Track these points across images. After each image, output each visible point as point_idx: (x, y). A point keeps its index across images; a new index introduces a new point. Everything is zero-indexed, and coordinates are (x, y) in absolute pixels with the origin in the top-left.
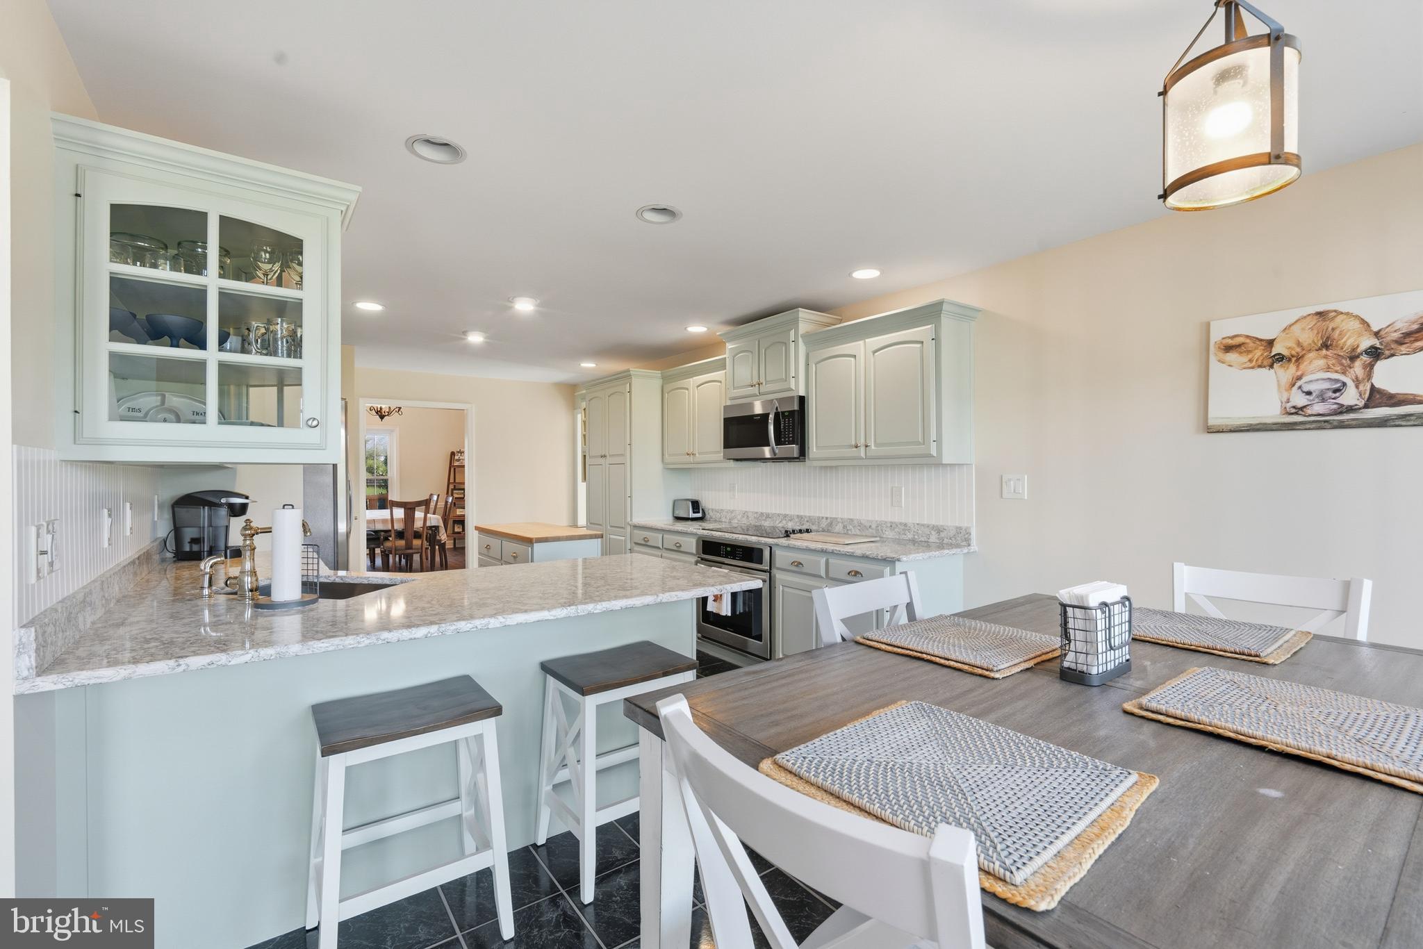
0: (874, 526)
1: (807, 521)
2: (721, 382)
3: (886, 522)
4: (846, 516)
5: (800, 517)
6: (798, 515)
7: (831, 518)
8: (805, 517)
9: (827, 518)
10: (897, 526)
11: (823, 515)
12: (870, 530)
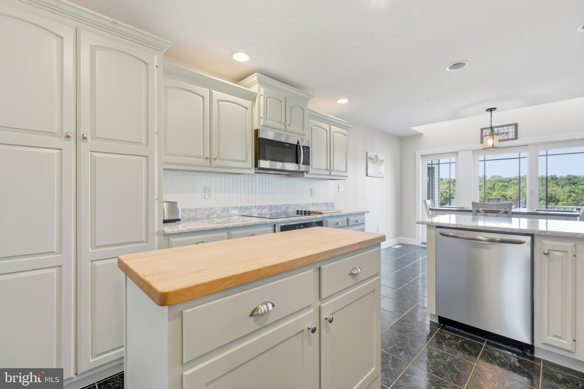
0: (306, 206)
1: (275, 208)
2: (247, 108)
3: (311, 203)
4: (294, 203)
5: (271, 207)
6: (269, 205)
7: (287, 204)
8: (274, 206)
9: (285, 205)
10: (314, 204)
11: (283, 204)
12: (305, 208)
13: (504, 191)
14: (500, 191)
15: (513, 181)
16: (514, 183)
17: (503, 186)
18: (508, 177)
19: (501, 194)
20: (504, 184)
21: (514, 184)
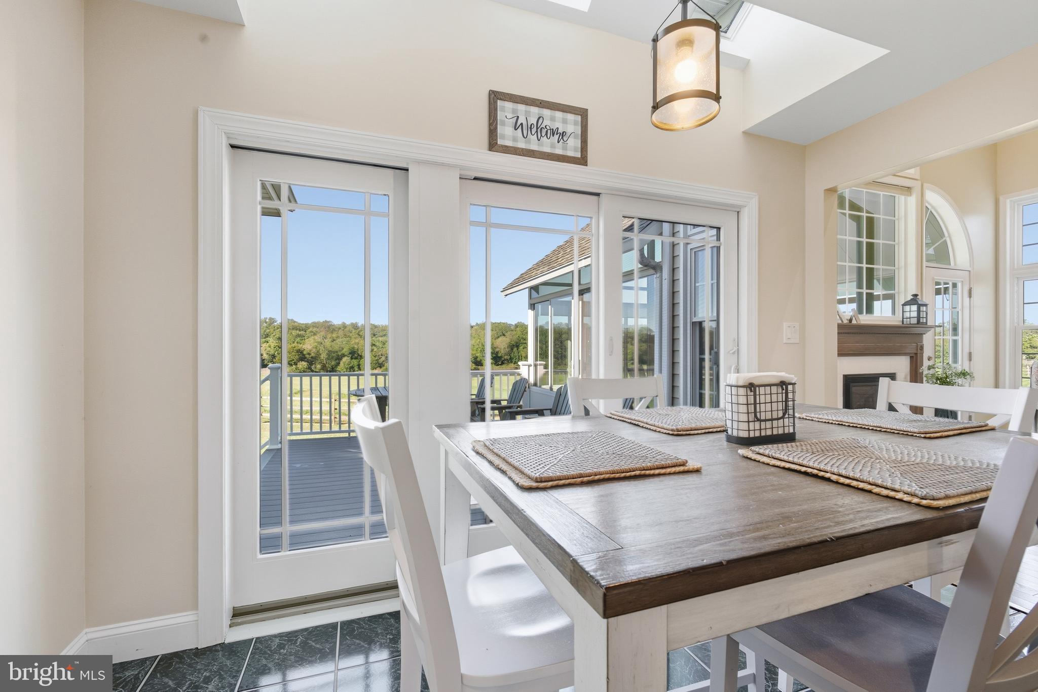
13: (301, 344)
14: (295, 344)
15: (311, 329)
16: (312, 332)
17: (299, 336)
18: (304, 323)
19: (296, 348)
20: (300, 333)
21: (313, 334)
